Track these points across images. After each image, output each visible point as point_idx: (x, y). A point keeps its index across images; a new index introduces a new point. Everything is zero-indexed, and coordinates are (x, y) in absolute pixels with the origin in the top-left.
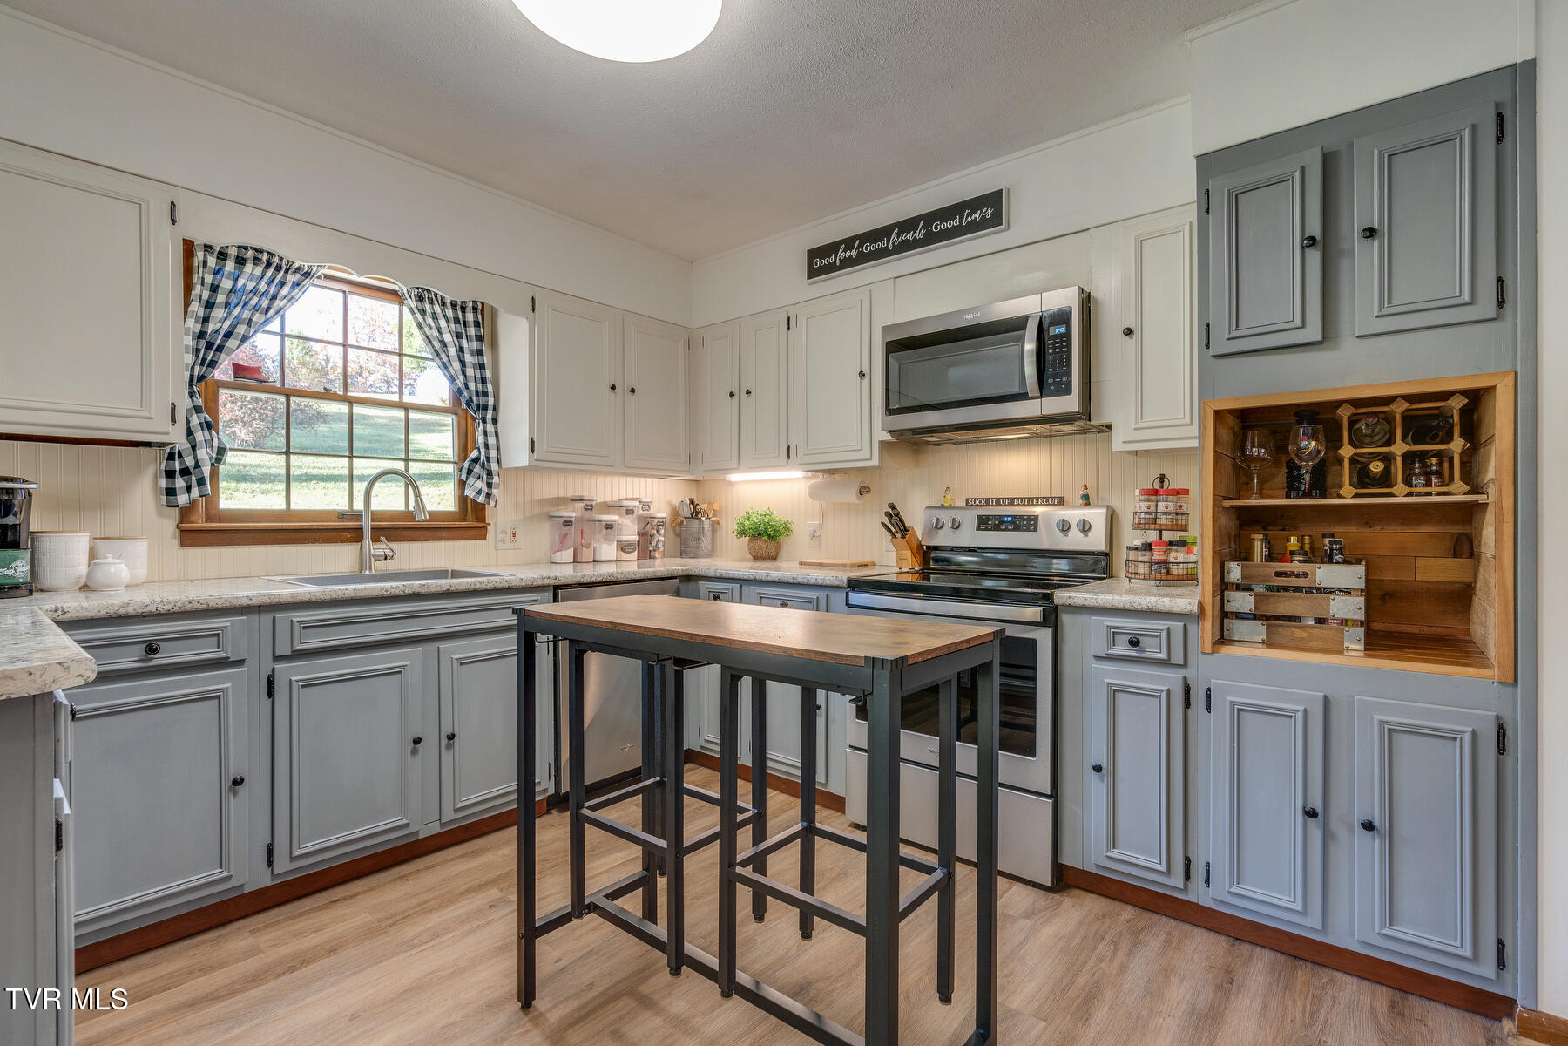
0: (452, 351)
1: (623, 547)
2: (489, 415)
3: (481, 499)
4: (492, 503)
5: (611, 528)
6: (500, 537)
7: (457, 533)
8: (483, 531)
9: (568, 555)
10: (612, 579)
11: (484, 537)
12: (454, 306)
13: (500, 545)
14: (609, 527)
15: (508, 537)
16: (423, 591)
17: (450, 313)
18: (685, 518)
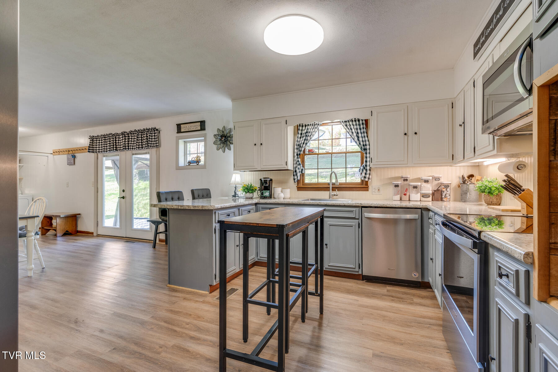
0: (355, 134)
1: (424, 196)
2: (368, 151)
3: (366, 180)
4: (370, 180)
5: (416, 188)
6: (373, 190)
7: (358, 189)
8: (367, 188)
9: (398, 197)
10: (384, 206)
11: (368, 190)
12: (355, 121)
13: (374, 193)
14: (415, 187)
15: (377, 190)
16: (320, 204)
17: (354, 123)
18: (461, 184)
